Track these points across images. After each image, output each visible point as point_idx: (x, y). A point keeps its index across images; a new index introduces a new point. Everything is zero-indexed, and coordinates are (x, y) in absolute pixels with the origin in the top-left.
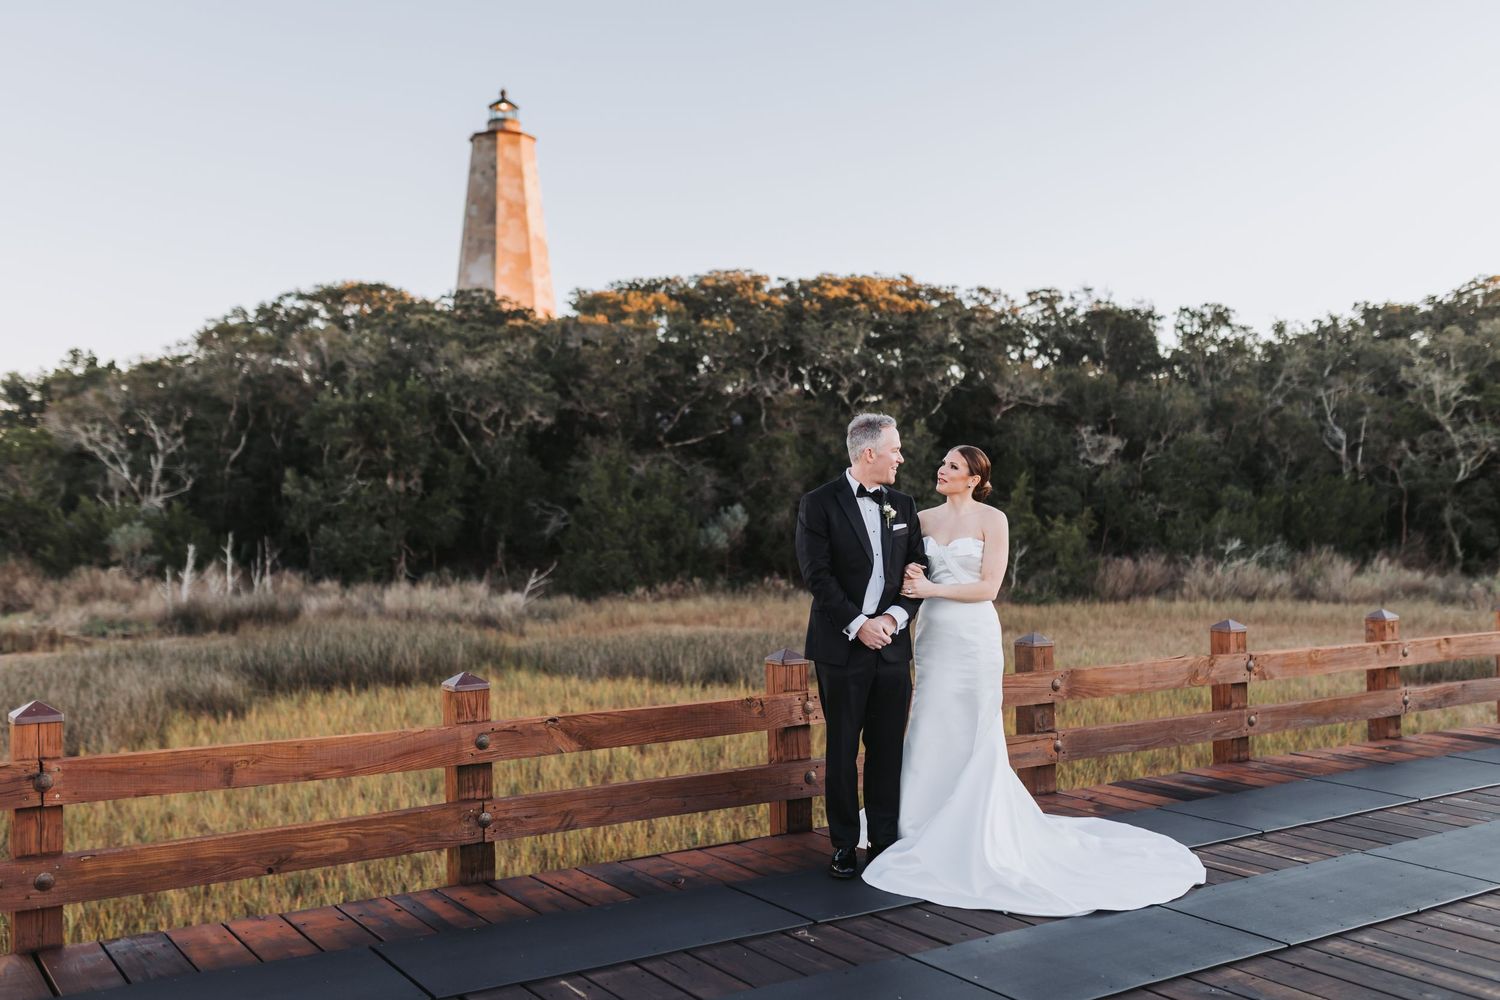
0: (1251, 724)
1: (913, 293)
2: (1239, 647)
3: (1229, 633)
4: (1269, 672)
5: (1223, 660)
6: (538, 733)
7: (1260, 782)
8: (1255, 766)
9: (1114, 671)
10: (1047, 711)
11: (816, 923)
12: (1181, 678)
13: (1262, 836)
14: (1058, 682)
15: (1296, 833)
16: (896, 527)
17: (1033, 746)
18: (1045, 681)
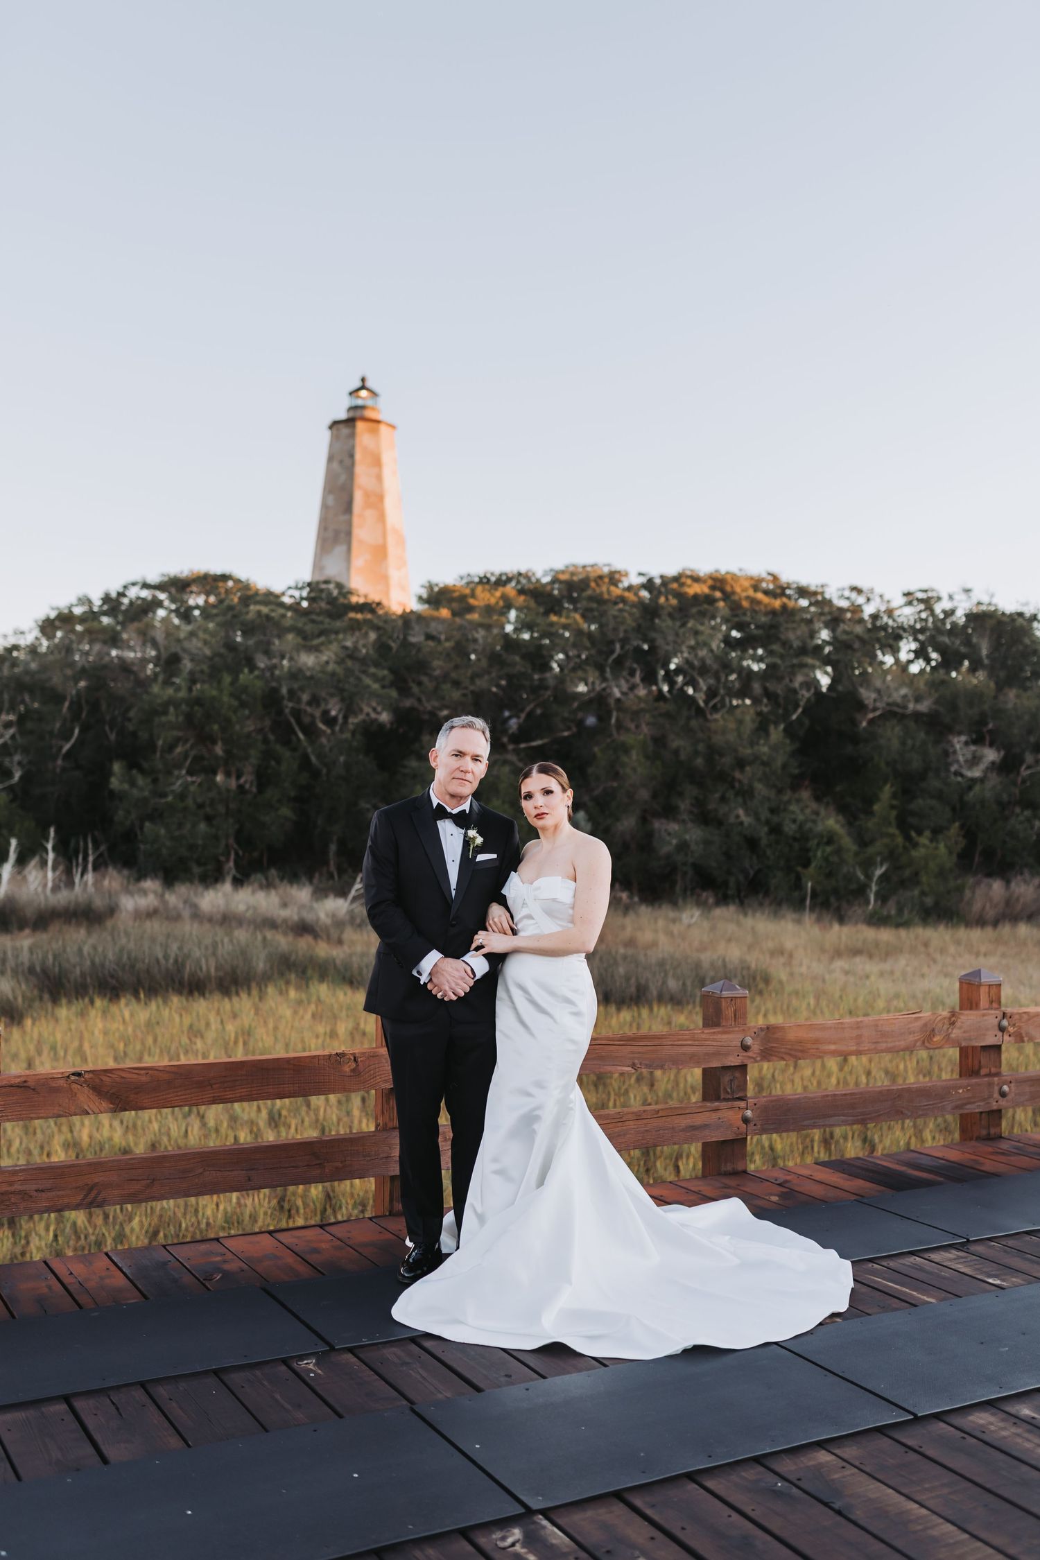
0: (1003, 1095)
1: (779, 590)
2: (991, 1002)
3: (980, 985)
4: (1027, 1034)
5: (969, 1018)
6: (57, 1090)
7: (1001, 1168)
8: (1005, 1145)
9: (823, 1028)
10: (737, 1074)
11: (332, 1348)
12: (911, 1038)
13: (963, 1246)
14: (749, 1041)
15: (1011, 1242)
16: (481, 857)
17: (714, 1116)
18: (733, 1039)
